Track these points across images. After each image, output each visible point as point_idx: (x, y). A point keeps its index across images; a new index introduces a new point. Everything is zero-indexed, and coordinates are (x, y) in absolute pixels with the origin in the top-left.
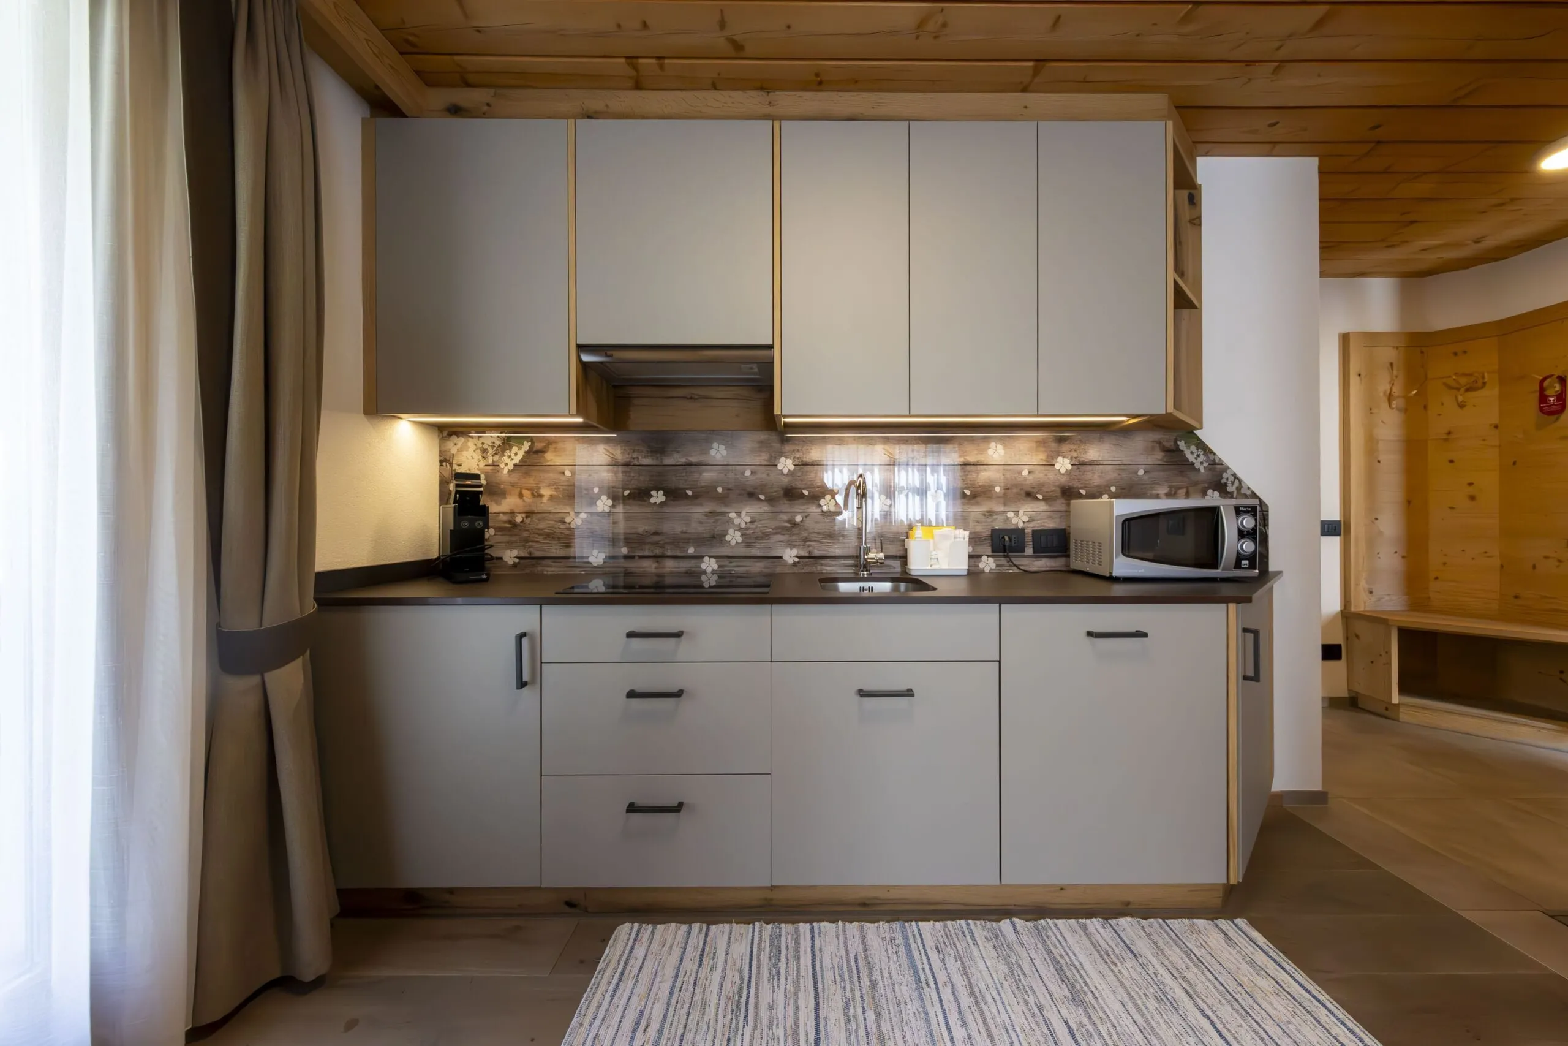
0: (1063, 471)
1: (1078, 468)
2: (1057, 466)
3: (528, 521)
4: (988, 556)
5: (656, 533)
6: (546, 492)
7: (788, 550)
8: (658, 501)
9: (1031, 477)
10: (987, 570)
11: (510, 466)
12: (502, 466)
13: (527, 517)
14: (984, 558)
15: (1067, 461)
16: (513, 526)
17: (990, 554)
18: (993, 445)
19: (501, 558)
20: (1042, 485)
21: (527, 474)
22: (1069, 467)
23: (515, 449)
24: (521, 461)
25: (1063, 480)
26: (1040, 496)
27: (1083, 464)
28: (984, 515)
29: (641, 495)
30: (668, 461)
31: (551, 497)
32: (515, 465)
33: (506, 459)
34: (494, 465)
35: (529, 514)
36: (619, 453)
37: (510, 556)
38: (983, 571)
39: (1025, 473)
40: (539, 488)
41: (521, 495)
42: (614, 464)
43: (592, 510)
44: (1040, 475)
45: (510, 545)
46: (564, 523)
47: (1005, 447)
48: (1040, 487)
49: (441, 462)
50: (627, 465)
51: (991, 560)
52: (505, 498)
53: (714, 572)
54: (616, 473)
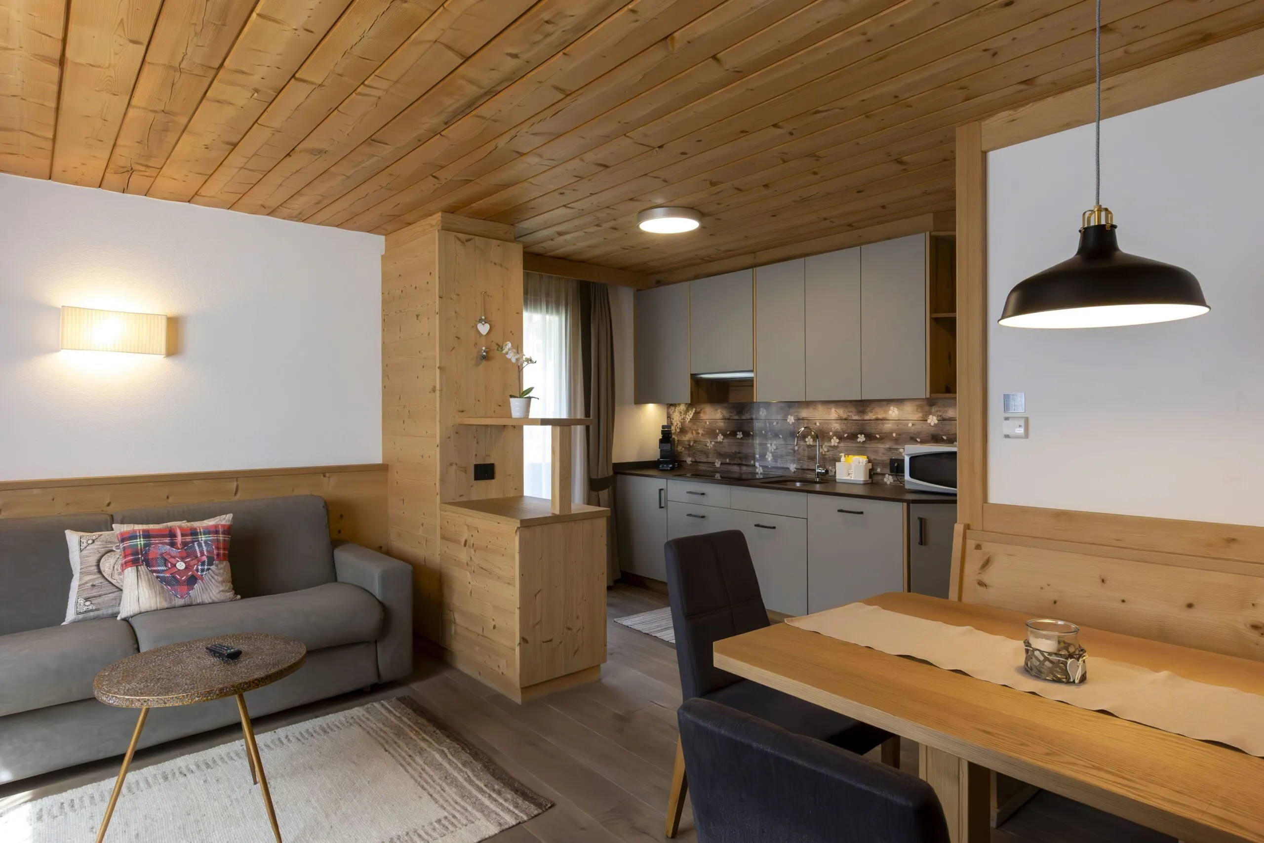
0: (932, 424)
1: (942, 423)
2: (929, 421)
3: (694, 445)
4: (889, 475)
5: (739, 453)
6: (701, 431)
7: (792, 465)
8: (740, 437)
9: (913, 427)
10: (888, 483)
11: (689, 420)
12: (686, 419)
13: (694, 443)
14: (887, 475)
15: (935, 418)
16: (690, 448)
17: (889, 473)
18: (892, 408)
19: (686, 461)
20: (919, 433)
21: (694, 424)
22: (936, 422)
23: (690, 412)
24: (692, 417)
25: (933, 430)
26: (919, 440)
27: (944, 420)
28: (887, 450)
29: (734, 434)
30: (744, 417)
31: (702, 435)
32: (690, 419)
33: (687, 416)
34: (684, 419)
35: (695, 442)
36: (726, 414)
37: (689, 460)
38: (886, 484)
39: (910, 425)
40: (698, 430)
41: (692, 433)
42: (724, 418)
43: (716, 441)
44: (919, 426)
45: (689, 456)
46: (706, 446)
47: (898, 408)
48: (918, 434)
49: (668, 417)
50: (729, 419)
51: (891, 477)
52: (687, 434)
53: (761, 473)
54: (725, 423)
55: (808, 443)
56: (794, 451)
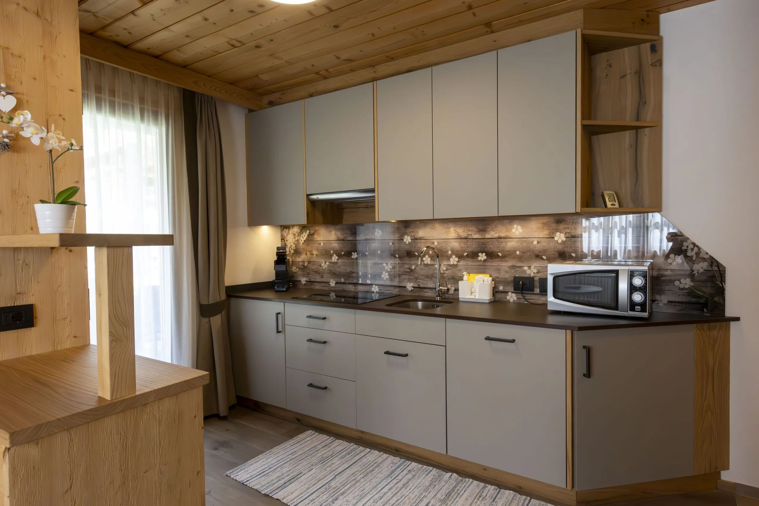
0: (560, 241)
1: (569, 240)
2: (556, 239)
3: (309, 265)
4: (512, 293)
5: (354, 273)
6: (315, 252)
7: (409, 283)
8: (355, 257)
9: (539, 245)
10: (511, 300)
11: (303, 241)
12: (300, 241)
14: (510, 293)
15: (562, 235)
16: (304, 267)
17: (513, 291)
18: (515, 227)
19: (300, 281)
21: (308, 245)
22: (564, 239)
23: (304, 234)
24: (306, 239)
25: (560, 247)
26: (544, 257)
27: (574, 237)
28: (510, 268)
29: (348, 254)
30: (358, 238)
31: (317, 255)
32: (304, 241)
33: (301, 238)
34: (298, 241)
35: (309, 262)
36: (340, 235)
37: (303, 280)
38: (509, 302)
39: (535, 243)
40: (312, 251)
41: (306, 254)
42: (338, 239)
43: (330, 261)
44: (545, 244)
45: (304, 276)
46: (321, 266)
47: (523, 227)
48: (545, 251)
49: (282, 239)
50: (343, 240)
51: (514, 295)
52: (301, 255)
53: (377, 292)
54: (339, 244)
55: (425, 262)
56: (412, 270)
